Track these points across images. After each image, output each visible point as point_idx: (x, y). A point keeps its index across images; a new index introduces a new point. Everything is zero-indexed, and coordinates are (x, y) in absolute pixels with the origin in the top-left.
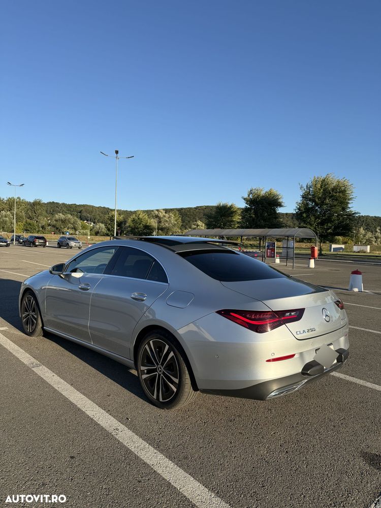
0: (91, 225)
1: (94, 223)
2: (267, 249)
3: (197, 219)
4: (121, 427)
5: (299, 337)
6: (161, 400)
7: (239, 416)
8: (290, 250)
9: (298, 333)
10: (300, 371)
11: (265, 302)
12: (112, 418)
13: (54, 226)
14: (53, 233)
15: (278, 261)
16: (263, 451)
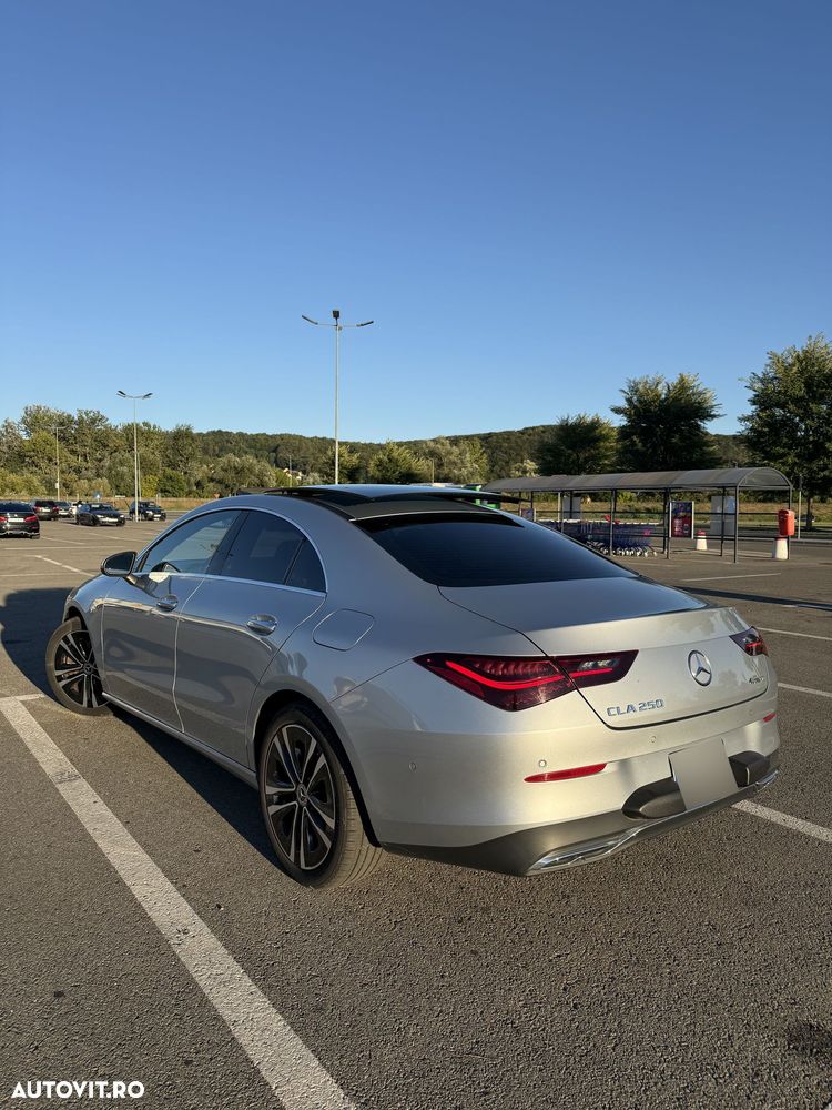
0: (299, 478)
1: (304, 472)
2: (674, 518)
3: (526, 456)
4: (199, 926)
5: (614, 721)
6: (303, 866)
7: (485, 910)
8: (729, 520)
9: (613, 711)
10: (621, 805)
11: (531, 635)
12: (186, 904)
13: (220, 482)
14: (217, 496)
15: (702, 545)
16: (515, 1002)
